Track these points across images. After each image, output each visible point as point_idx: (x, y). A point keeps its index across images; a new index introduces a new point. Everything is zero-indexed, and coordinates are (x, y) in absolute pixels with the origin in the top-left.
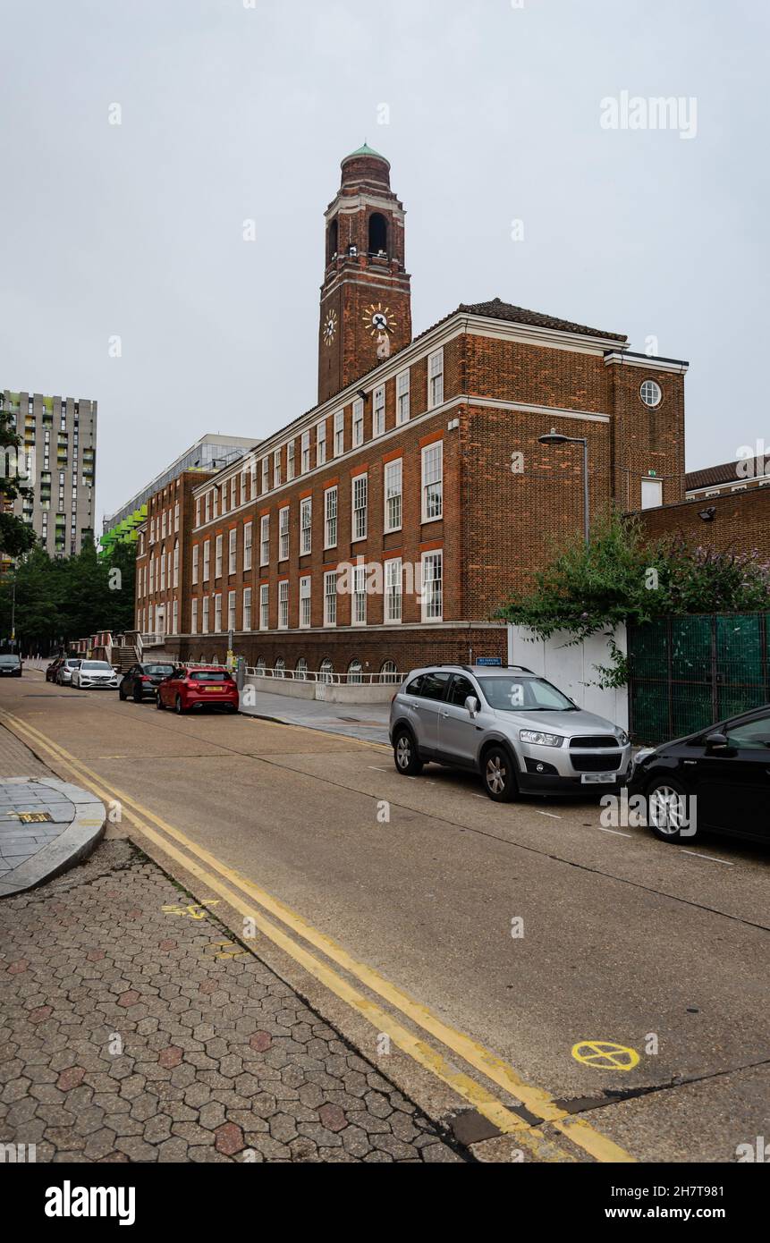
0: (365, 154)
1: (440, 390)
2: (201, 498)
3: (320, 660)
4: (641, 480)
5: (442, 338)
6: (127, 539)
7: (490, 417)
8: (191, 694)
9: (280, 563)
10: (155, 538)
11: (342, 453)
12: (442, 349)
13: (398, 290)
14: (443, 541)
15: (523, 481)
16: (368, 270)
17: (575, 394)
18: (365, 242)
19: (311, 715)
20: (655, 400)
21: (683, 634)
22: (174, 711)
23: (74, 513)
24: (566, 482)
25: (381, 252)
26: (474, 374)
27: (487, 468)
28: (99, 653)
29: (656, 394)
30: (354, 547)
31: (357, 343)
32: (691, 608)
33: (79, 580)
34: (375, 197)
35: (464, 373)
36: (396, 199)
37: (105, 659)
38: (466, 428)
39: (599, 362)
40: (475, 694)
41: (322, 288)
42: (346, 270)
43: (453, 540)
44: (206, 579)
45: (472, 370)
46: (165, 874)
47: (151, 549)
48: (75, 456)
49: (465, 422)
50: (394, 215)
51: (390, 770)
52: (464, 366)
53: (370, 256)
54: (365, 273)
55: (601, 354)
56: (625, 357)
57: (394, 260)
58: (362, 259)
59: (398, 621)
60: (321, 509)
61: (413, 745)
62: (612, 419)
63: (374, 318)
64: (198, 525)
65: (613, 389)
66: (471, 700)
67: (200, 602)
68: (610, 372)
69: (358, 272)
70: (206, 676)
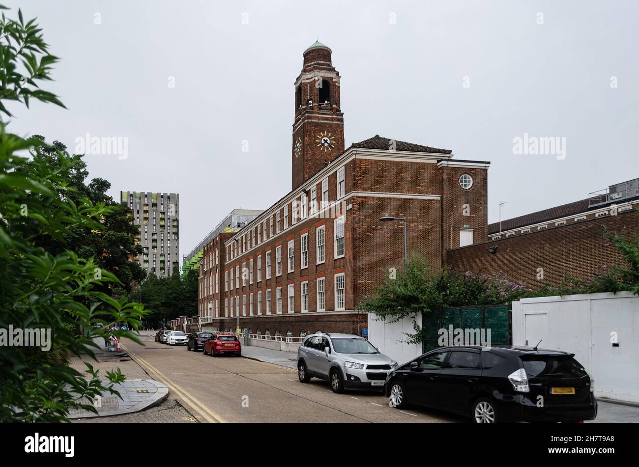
0: (317, 47)
1: (343, 189)
2: (229, 246)
3: (286, 331)
4: (459, 230)
5: (344, 161)
6: (195, 267)
7: (370, 202)
8: (218, 347)
9: (267, 280)
10: (207, 268)
11: (296, 222)
12: (344, 167)
13: (336, 122)
14: (345, 268)
15: (389, 235)
16: (319, 113)
17: (419, 186)
18: (317, 98)
19: (276, 357)
20: (469, 185)
21: (447, 317)
22: (211, 355)
23: (169, 254)
24: (414, 234)
25: (326, 102)
26: (360, 179)
27: (368, 229)
28: (180, 328)
29: (469, 181)
30: (302, 272)
31: (313, 155)
32: (454, 304)
33: (171, 289)
34: (323, 71)
35: (355, 180)
36: (335, 71)
37: (183, 330)
38: (356, 209)
39: (434, 167)
40: (329, 346)
41: (293, 126)
42: (306, 115)
43: (349, 266)
44: (232, 289)
45: (359, 178)
46: (186, 410)
47: (205, 273)
48: (169, 224)
49: (355, 206)
50: (334, 80)
51: (297, 381)
52: (355, 176)
53: (320, 105)
54: (317, 115)
55: (435, 162)
56: (450, 163)
57: (334, 106)
58: (315, 107)
59: (324, 310)
60: (286, 252)
61: (305, 369)
62: (442, 198)
63: (323, 140)
64: (227, 260)
65: (442, 181)
66: (327, 349)
67: (229, 300)
68: (441, 171)
69: (313, 115)
70: (226, 338)
